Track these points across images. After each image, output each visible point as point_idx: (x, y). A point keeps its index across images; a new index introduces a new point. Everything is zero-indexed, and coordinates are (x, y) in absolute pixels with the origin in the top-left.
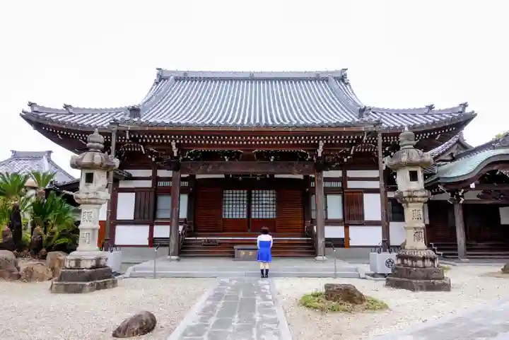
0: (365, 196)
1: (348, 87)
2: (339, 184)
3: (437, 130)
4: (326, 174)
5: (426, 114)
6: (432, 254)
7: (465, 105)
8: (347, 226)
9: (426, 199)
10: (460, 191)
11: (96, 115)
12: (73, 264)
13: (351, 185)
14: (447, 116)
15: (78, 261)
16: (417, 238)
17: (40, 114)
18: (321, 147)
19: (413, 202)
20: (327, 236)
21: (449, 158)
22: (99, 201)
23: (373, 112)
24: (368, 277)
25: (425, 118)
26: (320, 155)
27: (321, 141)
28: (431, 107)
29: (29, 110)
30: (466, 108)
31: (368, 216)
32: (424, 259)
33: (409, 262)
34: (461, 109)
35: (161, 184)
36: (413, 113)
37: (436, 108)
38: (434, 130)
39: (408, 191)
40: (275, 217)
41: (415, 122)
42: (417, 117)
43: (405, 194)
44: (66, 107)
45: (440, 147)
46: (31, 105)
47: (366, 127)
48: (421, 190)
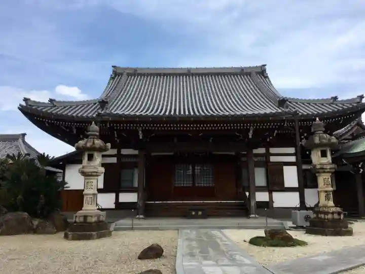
0: (285, 168)
1: (267, 79)
2: (264, 159)
3: (340, 116)
4: (255, 151)
5: (332, 103)
6: (339, 209)
7: (362, 97)
8: (270, 192)
9: (333, 170)
10: (360, 164)
11: (74, 107)
12: (82, 219)
13: (273, 159)
14: (348, 105)
15: (85, 217)
16: (327, 198)
17: (34, 107)
18: (251, 132)
19: (324, 172)
20: (257, 200)
21: (350, 137)
22: (98, 174)
23: (290, 102)
24: (292, 229)
25: (330, 107)
26: (250, 137)
27: (251, 127)
28: (335, 98)
29: (24, 104)
30: (363, 99)
31: (287, 184)
32: (333, 213)
33: (323, 216)
34: (358, 100)
35: (124, 160)
36: (322, 103)
37: (340, 99)
38: (338, 117)
39: (320, 164)
40: (214, 185)
41: (323, 110)
42: (324, 106)
43: (318, 167)
44: (51, 100)
45: (343, 129)
46: (26, 100)
47: (287, 116)
48: (330, 164)
